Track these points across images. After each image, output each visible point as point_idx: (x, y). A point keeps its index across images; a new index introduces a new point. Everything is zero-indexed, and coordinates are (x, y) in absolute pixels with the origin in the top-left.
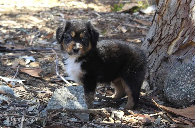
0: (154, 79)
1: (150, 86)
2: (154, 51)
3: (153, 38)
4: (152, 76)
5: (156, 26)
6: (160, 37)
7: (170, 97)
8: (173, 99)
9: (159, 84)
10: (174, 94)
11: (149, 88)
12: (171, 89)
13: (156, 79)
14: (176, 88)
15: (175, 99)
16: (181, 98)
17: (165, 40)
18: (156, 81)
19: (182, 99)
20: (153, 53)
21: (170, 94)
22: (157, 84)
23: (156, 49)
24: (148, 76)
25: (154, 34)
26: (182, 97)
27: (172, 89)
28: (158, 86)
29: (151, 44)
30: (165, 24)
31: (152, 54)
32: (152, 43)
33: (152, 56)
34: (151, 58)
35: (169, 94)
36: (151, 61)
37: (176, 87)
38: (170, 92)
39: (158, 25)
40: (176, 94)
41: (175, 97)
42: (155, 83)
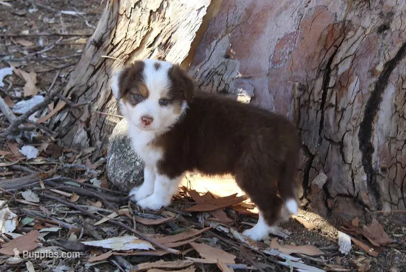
0: (97, 126)
1: (89, 139)
2: (101, 67)
3: (102, 38)
4: (94, 119)
5: (110, 13)
6: (112, 41)
7: (113, 176)
8: (118, 181)
9: (105, 134)
10: (120, 171)
11: (88, 143)
12: (117, 158)
13: (100, 126)
14: (125, 158)
15: (121, 180)
16: (132, 180)
17: (120, 48)
18: (101, 129)
19: (134, 180)
20: (100, 69)
21: (114, 169)
22: (102, 135)
23: (105, 64)
24: (88, 119)
25: (105, 29)
26: (134, 178)
27: (120, 159)
28: (103, 139)
29: (98, 50)
30: (123, 15)
31: (98, 72)
32: (101, 48)
33: (98, 76)
34: (96, 79)
35: (112, 169)
36: (95, 85)
37: (127, 155)
38: (114, 165)
39: (112, 13)
40: (123, 171)
41: (122, 177)
42: (98, 134)
